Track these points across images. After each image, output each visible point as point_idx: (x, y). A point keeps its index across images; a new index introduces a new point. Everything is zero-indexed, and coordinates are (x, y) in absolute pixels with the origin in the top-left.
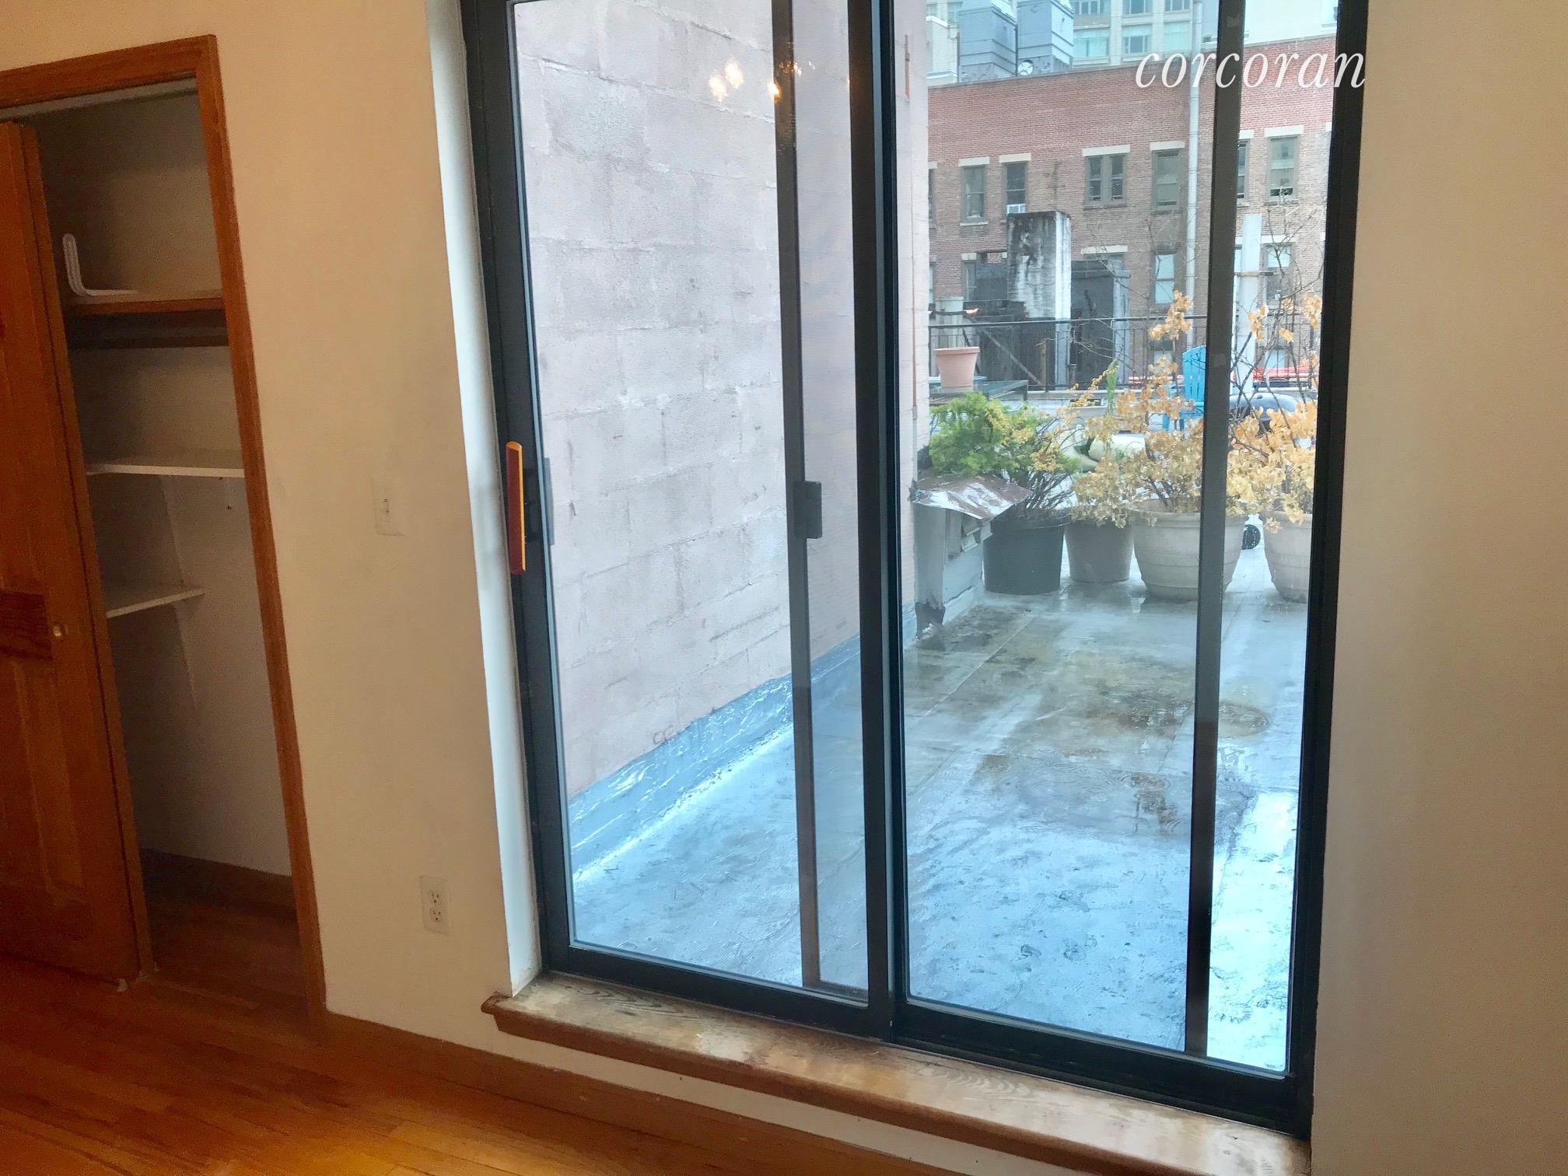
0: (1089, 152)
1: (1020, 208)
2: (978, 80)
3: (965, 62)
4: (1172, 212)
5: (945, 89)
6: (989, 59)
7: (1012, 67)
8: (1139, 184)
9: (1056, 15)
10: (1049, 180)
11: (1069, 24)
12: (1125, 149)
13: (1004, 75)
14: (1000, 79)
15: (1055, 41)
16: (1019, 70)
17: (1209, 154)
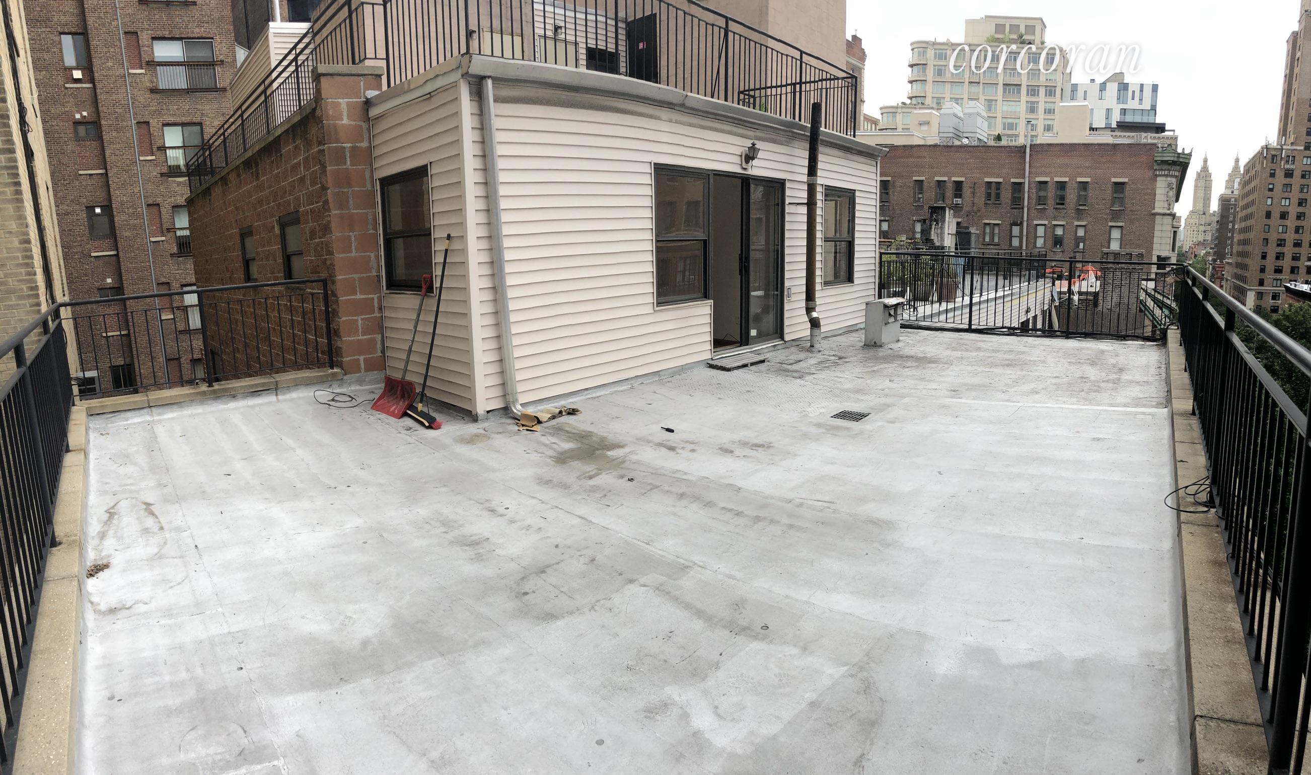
0: (987, 180)
1: (959, 201)
2: (945, 144)
3: (941, 135)
4: (1019, 208)
5: (930, 146)
6: (950, 135)
7: (960, 139)
8: (1006, 195)
9: (979, 120)
10: (972, 190)
11: (986, 124)
12: (1000, 180)
13: (957, 143)
14: (955, 144)
15: (978, 131)
16: (963, 141)
17: (1033, 185)
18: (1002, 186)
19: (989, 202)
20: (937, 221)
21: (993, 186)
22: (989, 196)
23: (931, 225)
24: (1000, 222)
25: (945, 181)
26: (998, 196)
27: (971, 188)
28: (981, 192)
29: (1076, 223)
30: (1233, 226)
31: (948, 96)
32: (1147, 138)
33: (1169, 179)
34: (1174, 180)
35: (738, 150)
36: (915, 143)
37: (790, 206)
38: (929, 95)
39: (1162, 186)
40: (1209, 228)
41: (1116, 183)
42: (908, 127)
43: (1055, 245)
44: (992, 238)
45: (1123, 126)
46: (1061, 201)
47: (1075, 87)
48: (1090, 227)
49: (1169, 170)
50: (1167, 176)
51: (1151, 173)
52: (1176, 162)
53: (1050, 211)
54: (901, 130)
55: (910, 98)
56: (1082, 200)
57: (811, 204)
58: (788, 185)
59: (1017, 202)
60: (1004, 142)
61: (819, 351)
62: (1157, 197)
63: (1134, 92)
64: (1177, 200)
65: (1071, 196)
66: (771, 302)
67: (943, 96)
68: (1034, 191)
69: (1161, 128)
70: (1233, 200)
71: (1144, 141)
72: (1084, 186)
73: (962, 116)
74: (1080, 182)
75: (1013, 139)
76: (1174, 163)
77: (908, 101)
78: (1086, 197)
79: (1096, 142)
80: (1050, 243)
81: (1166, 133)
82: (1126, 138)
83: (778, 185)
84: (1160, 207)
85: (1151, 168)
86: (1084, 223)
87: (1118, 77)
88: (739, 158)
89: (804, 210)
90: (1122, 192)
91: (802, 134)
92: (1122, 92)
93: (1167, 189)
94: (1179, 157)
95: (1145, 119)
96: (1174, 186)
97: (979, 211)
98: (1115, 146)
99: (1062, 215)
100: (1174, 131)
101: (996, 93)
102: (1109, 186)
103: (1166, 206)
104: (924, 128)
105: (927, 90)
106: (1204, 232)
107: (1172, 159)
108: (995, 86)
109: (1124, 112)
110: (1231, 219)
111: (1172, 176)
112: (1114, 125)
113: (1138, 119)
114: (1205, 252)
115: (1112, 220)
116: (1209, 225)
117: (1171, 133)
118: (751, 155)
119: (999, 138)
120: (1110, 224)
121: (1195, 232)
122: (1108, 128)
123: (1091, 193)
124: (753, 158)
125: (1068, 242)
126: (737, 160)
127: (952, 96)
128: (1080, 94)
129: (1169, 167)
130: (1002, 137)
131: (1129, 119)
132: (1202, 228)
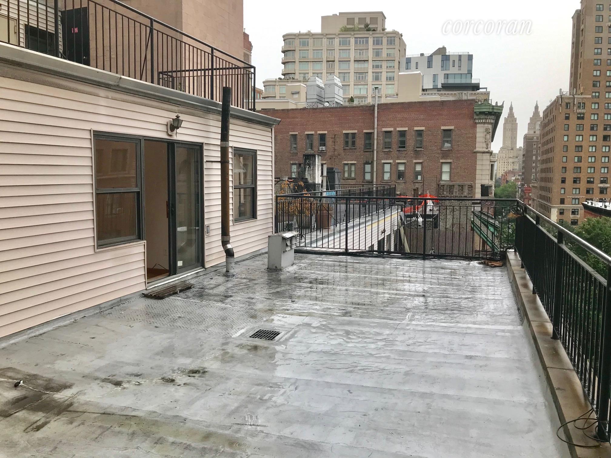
0: (344, 132)
1: (324, 148)
2: (311, 107)
3: (308, 101)
4: (370, 152)
5: (301, 109)
6: (315, 100)
7: (323, 103)
8: (360, 142)
9: (337, 88)
10: (333, 140)
11: (341, 91)
12: (356, 131)
13: (320, 106)
14: (319, 107)
15: (336, 96)
16: (325, 104)
17: (381, 134)
18: (357, 136)
19: (347, 148)
20: (309, 165)
21: (350, 136)
22: (347, 143)
23: (305, 168)
24: (356, 162)
25: (312, 134)
26: (354, 143)
27: (332, 138)
28: (341, 141)
29: (415, 161)
30: (537, 158)
31: (311, 72)
32: (467, 95)
33: (486, 125)
34: (490, 126)
35: (164, 121)
36: (290, 108)
37: (207, 163)
38: (297, 72)
39: (481, 131)
40: (516, 160)
41: (444, 130)
42: (284, 95)
43: (399, 178)
44: (350, 174)
45: (446, 87)
46: (403, 145)
47: (409, 60)
48: (425, 164)
49: (486, 119)
50: (484, 123)
51: (472, 121)
52: (491, 112)
53: (395, 153)
54: (279, 98)
55: (283, 75)
56: (420, 144)
57: (224, 162)
58: (205, 147)
59: (369, 147)
60: (356, 103)
61: (233, 275)
62: (478, 140)
63: (454, 61)
64: (492, 141)
65: (411, 142)
66: (194, 237)
67: (307, 72)
68: (381, 138)
69: (476, 87)
70: (535, 138)
71: (464, 98)
72: (420, 133)
73: (323, 87)
74: (417, 131)
75: (363, 100)
76: (490, 113)
77: (283, 77)
78: (421, 141)
79: (428, 100)
80: (395, 177)
81: (481, 90)
82: (450, 96)
83: (198, 147)
84: (480, 147)
85: (472, 118)
86: (421, 161)
87: (441, 51)
88: (165, 127)
89: (219, 166)
90: (450, 136)
91: (215, 110)
92: (445, 62)
93: (485, 133)
94: (493, 109)
95: (464, 81)
96: (491, 131)
97: (339, 155)
98: (443, 103)
99: (404, 155)
100: (486, 88)
101: (349, 67)
102: (439, 132)
103: (485, 146)
104: (296, 96)
105: (296, 69)
106: (513, 163)
107: (488, 110)
108: (348, 62)
109: (447, 76)
110: (534, 153)
111: (488, 123)
112: (440, 86)
113: (458, 81)
114: (514, 178)
115: (443, 158)
116: (517, 157)
117: (485, 90)
118: (176, 125)
119: (352, 100)
120: (441, 161)
121: (506, 164)
122: (435, 88)
123: (425, 138)
124: (178, 128)
125: (409, 175)
126: (164, 128)
127: (314, 72)
128: (413, 64)
129: (486, 117)
130: (354, 99)
131: (451, 81)
132: (511, 160)
